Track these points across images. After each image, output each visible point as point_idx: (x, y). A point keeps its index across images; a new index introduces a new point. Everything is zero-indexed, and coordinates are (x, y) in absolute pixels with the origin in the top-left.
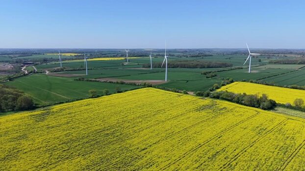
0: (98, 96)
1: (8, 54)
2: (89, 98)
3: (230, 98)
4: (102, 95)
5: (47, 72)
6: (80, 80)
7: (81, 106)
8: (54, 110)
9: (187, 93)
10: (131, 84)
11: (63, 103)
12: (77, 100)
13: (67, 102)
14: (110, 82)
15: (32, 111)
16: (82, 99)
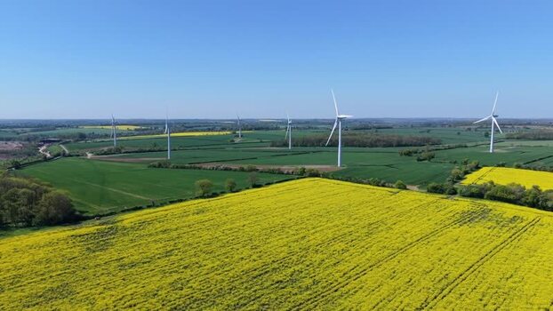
0: (215, 195)
1: (11, 127)
2: (197, 198)
3: (512, 197)
4: (223, 193)
5: (89, 155)
6: (160, 166)
7: (185, 214)
8: (126, 223)
9: (405, 188)
10: (272, 172)
11: (140, 208)
12: (172, 202)
13: (149, 207)
14: (226, 169)
15: (73, 227)
16: (181, 201)
